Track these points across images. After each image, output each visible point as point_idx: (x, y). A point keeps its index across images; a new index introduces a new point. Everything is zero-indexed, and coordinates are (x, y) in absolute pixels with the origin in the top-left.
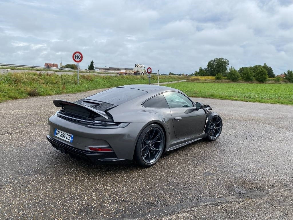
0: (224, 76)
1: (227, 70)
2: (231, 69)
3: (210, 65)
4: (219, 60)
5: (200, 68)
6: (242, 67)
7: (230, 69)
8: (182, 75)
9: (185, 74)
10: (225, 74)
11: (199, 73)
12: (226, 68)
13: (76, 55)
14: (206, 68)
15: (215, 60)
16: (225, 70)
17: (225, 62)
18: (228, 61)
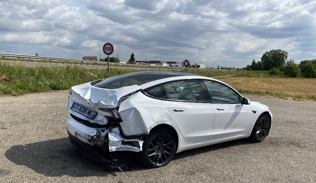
0: (281, 71)
1: (285, 64)
2: (290, 62)
3: (264, 57)
4: (275, 51)
5: (254, 61)
6: (304, 60)
7: (288, 62)
8: (232, 69)
9: (235, 68)
10: (283, 68)
11: (251, 67)
12: (284, 62)
13: (107, 46)
14: (260, 61)
15: (271, 51)
16: (283, 64)
17: (283, 54)
18: (287, 54)
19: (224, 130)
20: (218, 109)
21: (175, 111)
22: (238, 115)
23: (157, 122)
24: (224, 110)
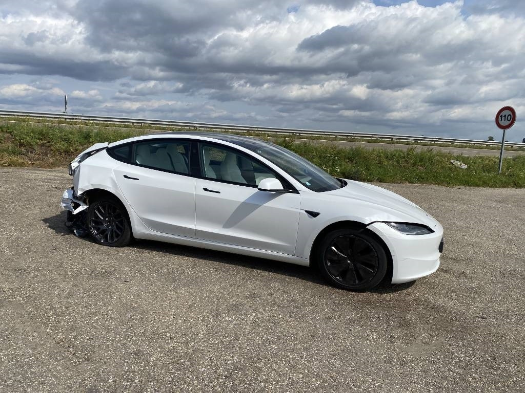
13: (503, 113)
19: (223, 229)
20: (205, 189)
21: (126, 177)
22: (257, 208)
23: (92, 185)
24: (219, 193)
